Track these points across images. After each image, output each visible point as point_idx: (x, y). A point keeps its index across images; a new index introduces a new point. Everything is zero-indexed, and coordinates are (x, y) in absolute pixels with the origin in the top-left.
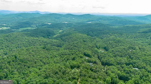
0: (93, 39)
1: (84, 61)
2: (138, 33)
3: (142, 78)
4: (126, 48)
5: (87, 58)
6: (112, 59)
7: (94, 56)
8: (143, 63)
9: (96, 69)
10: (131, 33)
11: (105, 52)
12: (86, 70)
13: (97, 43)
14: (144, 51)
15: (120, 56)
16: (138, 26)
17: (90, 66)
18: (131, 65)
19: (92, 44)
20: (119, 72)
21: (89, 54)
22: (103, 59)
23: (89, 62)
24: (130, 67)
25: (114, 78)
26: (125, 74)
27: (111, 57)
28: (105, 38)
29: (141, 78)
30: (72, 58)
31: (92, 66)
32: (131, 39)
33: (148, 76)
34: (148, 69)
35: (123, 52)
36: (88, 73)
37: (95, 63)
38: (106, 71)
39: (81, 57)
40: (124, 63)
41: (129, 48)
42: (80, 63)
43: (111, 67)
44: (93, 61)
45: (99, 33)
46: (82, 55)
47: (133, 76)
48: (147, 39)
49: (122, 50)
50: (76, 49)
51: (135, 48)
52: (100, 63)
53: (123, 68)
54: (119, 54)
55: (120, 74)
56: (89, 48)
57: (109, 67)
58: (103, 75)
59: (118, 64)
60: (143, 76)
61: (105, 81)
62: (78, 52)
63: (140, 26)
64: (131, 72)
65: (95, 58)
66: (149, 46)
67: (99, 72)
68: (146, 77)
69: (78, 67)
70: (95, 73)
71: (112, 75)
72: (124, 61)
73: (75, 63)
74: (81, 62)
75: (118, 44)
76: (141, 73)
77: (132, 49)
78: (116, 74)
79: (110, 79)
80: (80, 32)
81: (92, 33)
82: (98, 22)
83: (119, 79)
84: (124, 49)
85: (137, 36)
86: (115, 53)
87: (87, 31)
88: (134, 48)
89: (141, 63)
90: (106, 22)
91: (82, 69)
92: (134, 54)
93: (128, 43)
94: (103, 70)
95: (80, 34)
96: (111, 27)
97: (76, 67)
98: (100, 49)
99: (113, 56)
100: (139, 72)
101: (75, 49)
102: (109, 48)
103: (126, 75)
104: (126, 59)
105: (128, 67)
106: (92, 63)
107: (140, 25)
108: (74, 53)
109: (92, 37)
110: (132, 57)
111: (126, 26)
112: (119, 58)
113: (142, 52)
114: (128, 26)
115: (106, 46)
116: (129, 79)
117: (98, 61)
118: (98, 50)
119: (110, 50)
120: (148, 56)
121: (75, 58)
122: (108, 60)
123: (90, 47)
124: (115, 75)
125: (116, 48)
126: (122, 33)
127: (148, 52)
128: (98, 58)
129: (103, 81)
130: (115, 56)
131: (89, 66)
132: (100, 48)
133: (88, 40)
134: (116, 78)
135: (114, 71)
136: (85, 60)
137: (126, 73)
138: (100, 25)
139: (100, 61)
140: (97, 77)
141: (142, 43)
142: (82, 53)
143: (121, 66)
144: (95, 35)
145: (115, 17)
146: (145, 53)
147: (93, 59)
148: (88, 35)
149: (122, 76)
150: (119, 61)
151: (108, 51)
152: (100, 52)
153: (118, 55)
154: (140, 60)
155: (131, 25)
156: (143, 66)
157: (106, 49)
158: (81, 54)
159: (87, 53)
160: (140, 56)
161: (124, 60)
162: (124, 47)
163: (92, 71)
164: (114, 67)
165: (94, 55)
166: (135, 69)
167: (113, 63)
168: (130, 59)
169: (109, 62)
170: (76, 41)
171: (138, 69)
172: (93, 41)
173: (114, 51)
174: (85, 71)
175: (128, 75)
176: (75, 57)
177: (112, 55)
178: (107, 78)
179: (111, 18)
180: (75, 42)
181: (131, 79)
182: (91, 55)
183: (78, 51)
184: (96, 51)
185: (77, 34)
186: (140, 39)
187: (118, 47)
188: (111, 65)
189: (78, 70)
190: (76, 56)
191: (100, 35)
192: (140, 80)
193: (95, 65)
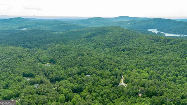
0: (34, 51)
1: (24, 85)
2: (83, 38)
3: (95, 83)
4: (75, 56)
5: (29, 79)
6: (62, 72)
7: (38, 74)
8: (93, 69)
9: (45, 89)
10: (77, 39)
11: (53, 65)
12: (30, 95)
13: (40, 55)
14: (92, 56)
15: (70, 66)
16: (82, 30)
17: (35, 88)
18: (83, 74)
19: (33, 58)
20: (72, 85)
21: (31, 74)
22: (51, 75)
23: (33, 83)
24: (82, 76)
25: (68, 93)
26: (78, 85)
27: (61, 70)
28: (49, 48)
29: (93, 84)
30: (4, 85)
31: (37, 88)
32: (78, 45)
33: (99, 80)
34: (98, 73)
35: (72, 61)
36: (34, 99)
37: (42, 82)
38: (57, 88)
39: (19, 81)
40: (76, 72)
41: (78, 55)
42: (19, 89)
43: (62, 81)
44: (38, 82)
45: (40, 42)
46: (21, 77)
47: (86, 84)
48: (93, 43)
49: (71, 59)
50: (9, 71)
51: (84, 54)
52: (49, 81)
53: (75, 79)
54: (69, 64)
55: (74, 86)
56: (29, 65)
57: (60, 82)
58: (54, 95)
59: (70, 75)
60: (95, 81)
61: (57, 101)
62: (13, 74)
63: (84, 31)
64: (83, 81)
65: (40, 76)
66: (95, 50)
67: (48, 93)
68: (98, 82)
69: (17, 96)
70: (44, 95)
71: (65, 91)
72: (75, 71)
73: (9, 91)
74: (20, 87)
75: (66, 53)
76: (93, 79)
77: (81, 56)
78: (69, 88)
79: (64, 97)
80: (10, 44)
81: (31, 43)
82: (36, 28)
83: (73, 93)
84: (73, 57)
85: (83, 41)
86: (64, 64)
87: (22, 41)
88: (82, 55)
89: (91, 68)
90: (47, 28)
91: (23, 96)
92: (83, 60)
93: (76, 50)
94: (53, 88)
95: (12, 48)
96: (54, 33)
97: (14, 97)
98: (45, 63)
99: (63, 68)
100: (91, 78)
101: (6, 71)
102: (57, 59)
103: (80, 86)
104: (77, 68)
105: (80, 76)
106: (37, 84)
107: (84, 29)
108: (6, 77)
109: (31, 50)
110: (82, 64)
111: (70, 31)
112: (69, 69)
113: (90, 57)
114: (73, 31)
115: (52, 58)
116: (83, 89)
117: (45, 79)
118: (42, 64)
119: (58, 61)
120: (96, 60)
121: (9, 85)
122: (58, 74)
123: (31, 62)
124: (68, 90)
125: (64, 58)
126: (68, 39)
127: (95, 56)
128: (44, 76)
129: (56, 102)
130: (65, 68)
131: (34, 90)
132: (44, 61)
133: (26, 53)
134: (70, 93)
135: (66, 86)
136: (26, 83)
137: (80, 84)
138: (39, 32)
139: (48, 78)
140: (47, 100)
141: (89, 47)
142: (19, 74)
143: (73, 78)
144: (36, 46)
145: (57, 21)
146: (93, 58)
147: (38, 78)
148: (25, 47)
149: (76, 88)
150: (71, 72)
151: (55, 64)
152: (46, 66)
153: (68, 66)
154: (90, 66)
155: (75, 30)
156: (93, 71)
157: (52, 61)
158: (18, 77)
159: (27, 73)
160: (89, 61)
161: (75, 69)
162: (73, 55)
163: (39, 94)
164: (65, 81)
165: (39, 72)
166: (87, 76)
167: (63, 76)
168: (81, 67)
169: (59, 76)
170: (7, 59)
171: (89, 76)
172: (34, 54)
173: (63, 62)
174: (29, 98)
175: (82, 85)
176: (9, 83)
177: (61, 67)
178: (59, 96)
179: (52, 23)
180: (4, 60)
181: (85, 88)
182: (33, 73)
183: (13, 72)
184: (40, 66)
185: (5, 47)
186: (86, 44)
187: (66, 57)
188: (62, 80)
189: (18, 100)
190: (10, 81)
191: (42, 45)
192: (93, 86)
193: (42, 85)
